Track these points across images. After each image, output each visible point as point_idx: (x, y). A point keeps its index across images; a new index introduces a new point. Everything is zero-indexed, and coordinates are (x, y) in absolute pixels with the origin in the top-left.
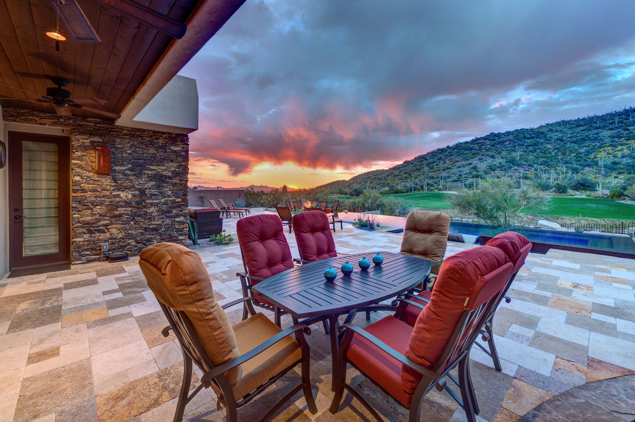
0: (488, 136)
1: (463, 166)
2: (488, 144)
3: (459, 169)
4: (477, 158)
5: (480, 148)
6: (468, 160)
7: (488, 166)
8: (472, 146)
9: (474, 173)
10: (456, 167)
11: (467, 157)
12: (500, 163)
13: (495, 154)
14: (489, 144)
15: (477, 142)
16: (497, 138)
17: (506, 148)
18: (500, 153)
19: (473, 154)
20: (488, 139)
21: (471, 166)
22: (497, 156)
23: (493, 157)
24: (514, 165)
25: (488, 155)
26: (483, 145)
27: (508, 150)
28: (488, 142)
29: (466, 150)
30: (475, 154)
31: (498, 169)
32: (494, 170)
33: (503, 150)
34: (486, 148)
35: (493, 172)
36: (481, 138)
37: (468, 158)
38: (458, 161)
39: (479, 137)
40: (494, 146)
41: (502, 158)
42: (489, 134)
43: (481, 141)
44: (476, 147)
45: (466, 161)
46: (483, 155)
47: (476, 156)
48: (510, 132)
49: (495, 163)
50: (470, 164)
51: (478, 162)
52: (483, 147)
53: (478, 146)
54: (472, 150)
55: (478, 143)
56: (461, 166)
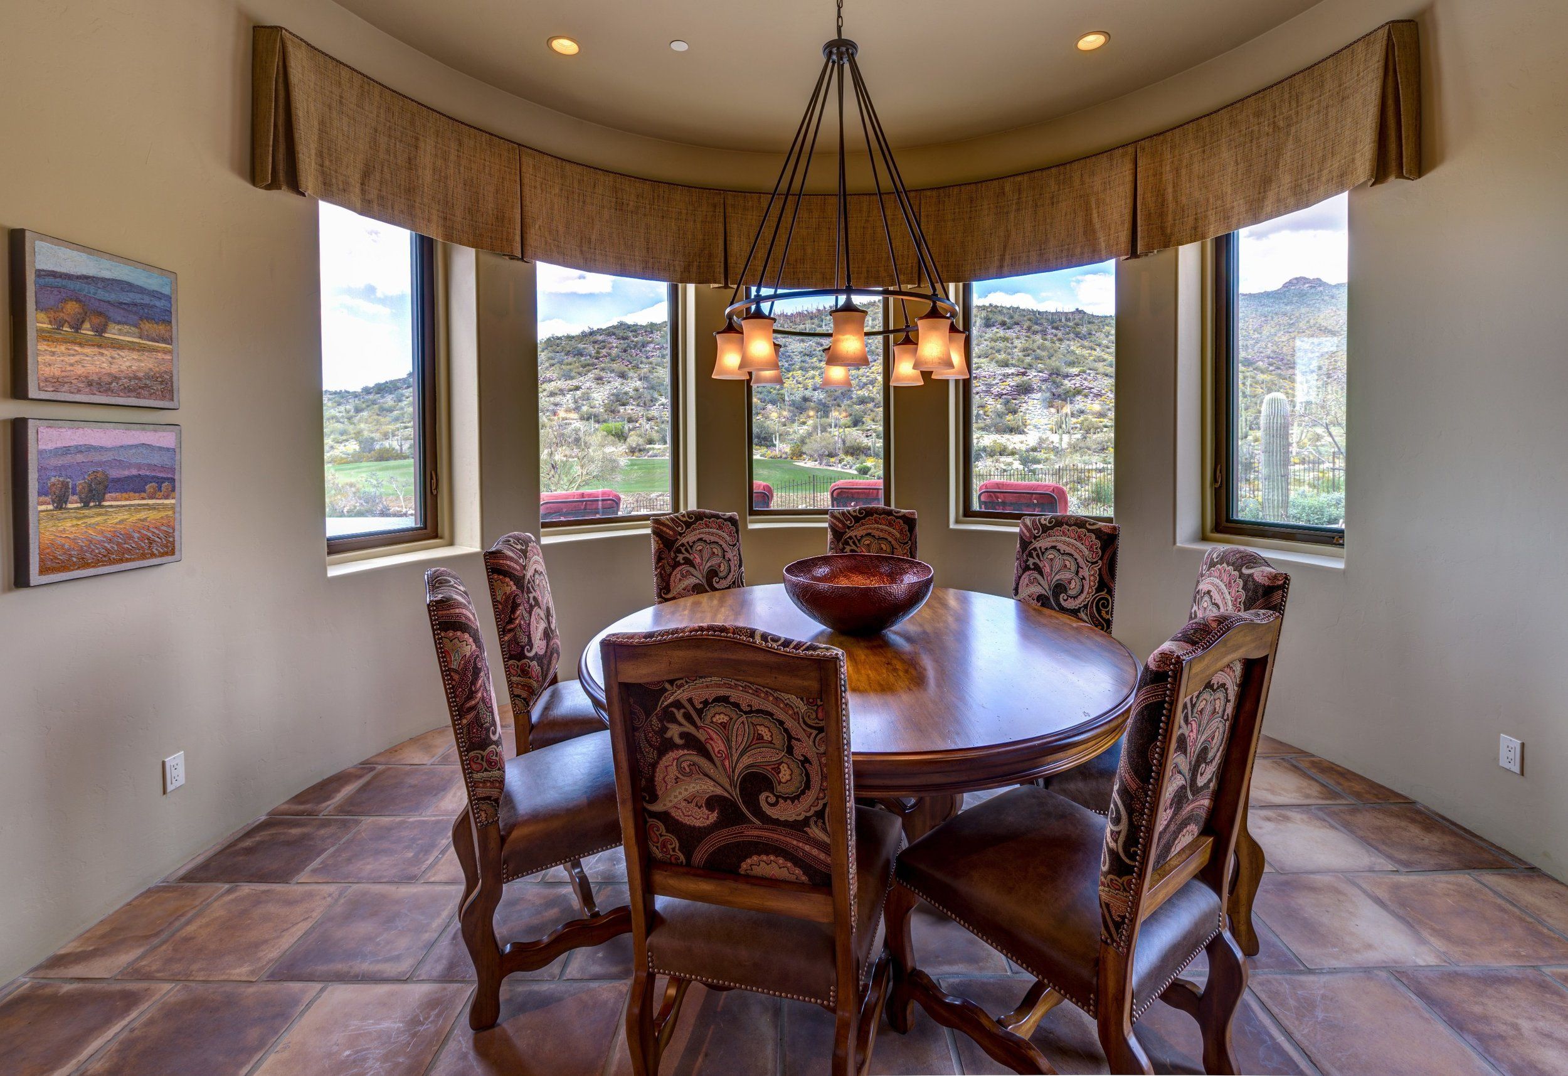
0: (614, 327)
1: (562, 392)
2: (615, 345)
3: (552, 399)
4: (591, 375)
5: (598, 352)
6: (572, 378)
7: (613, 395)
8: (581, 346)
9: (585, 409)
10: (545, 394)
11: (571, 370)
12: (637, 390)
13: (626, 369)
14: (617, 347)
15: (592, 338)
16: (630, 334)
17: (647, 358)
18: (637, 367)
19: (584, 366)
20: (614, 334)
21: (578, 392)
22: (631, 374)
23: (623, 376)
24: (661, 395)
25: (612, 371)
26: (604, 347)
27: (651, 363)
28: (614, 342)
29: (568, 353)
30: (588, 365)
31: (631, 401)
32: (624, 405)
33: (641, 363)
34: (609, 354)
35: (622, 409)
36: (600, 331)
37: (573, 374)
38: (550, 381)
39: (595, 329)
40: (625, 351)
41: (640, 379)
42: (615, 324)
43: (600, 338)
44: (592, 350)
45: (568, 382)
46: (603, 369)
47: (589, 371)
48: (656, 324)
49: (627, 389)
50: (577, 388)
51: (594, 385)
52: (604, 352)
53: (594, 347)
54: (582, 355)
55: (595, 342)
56: (557, 391)
